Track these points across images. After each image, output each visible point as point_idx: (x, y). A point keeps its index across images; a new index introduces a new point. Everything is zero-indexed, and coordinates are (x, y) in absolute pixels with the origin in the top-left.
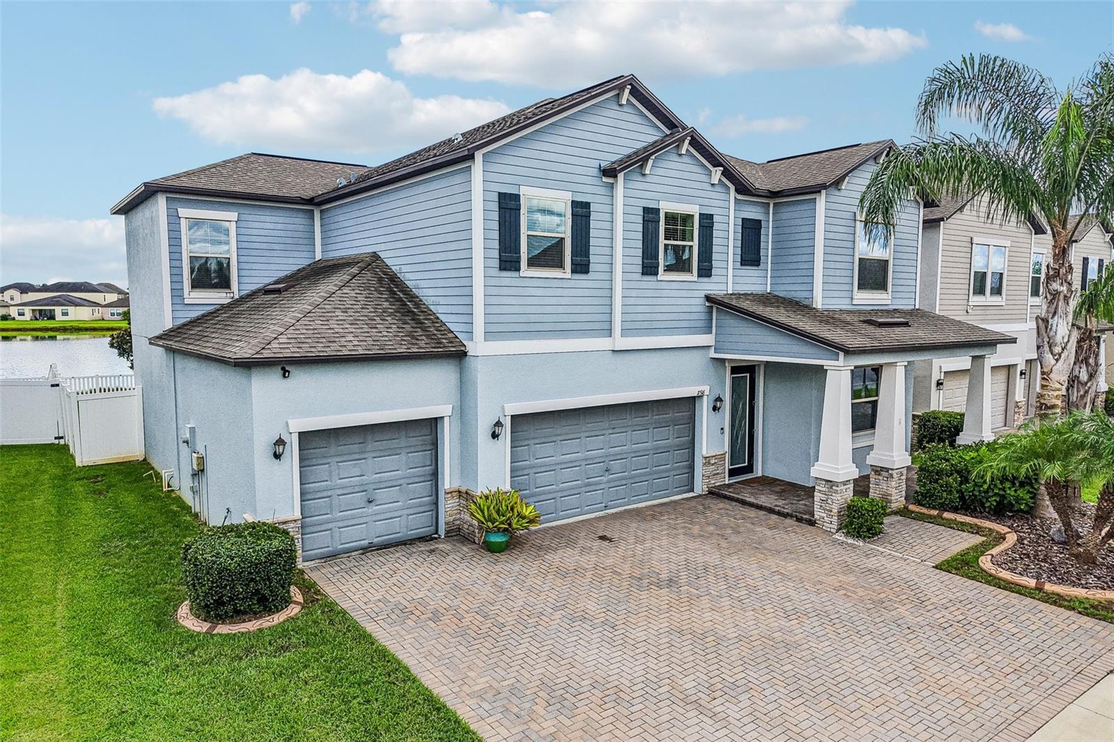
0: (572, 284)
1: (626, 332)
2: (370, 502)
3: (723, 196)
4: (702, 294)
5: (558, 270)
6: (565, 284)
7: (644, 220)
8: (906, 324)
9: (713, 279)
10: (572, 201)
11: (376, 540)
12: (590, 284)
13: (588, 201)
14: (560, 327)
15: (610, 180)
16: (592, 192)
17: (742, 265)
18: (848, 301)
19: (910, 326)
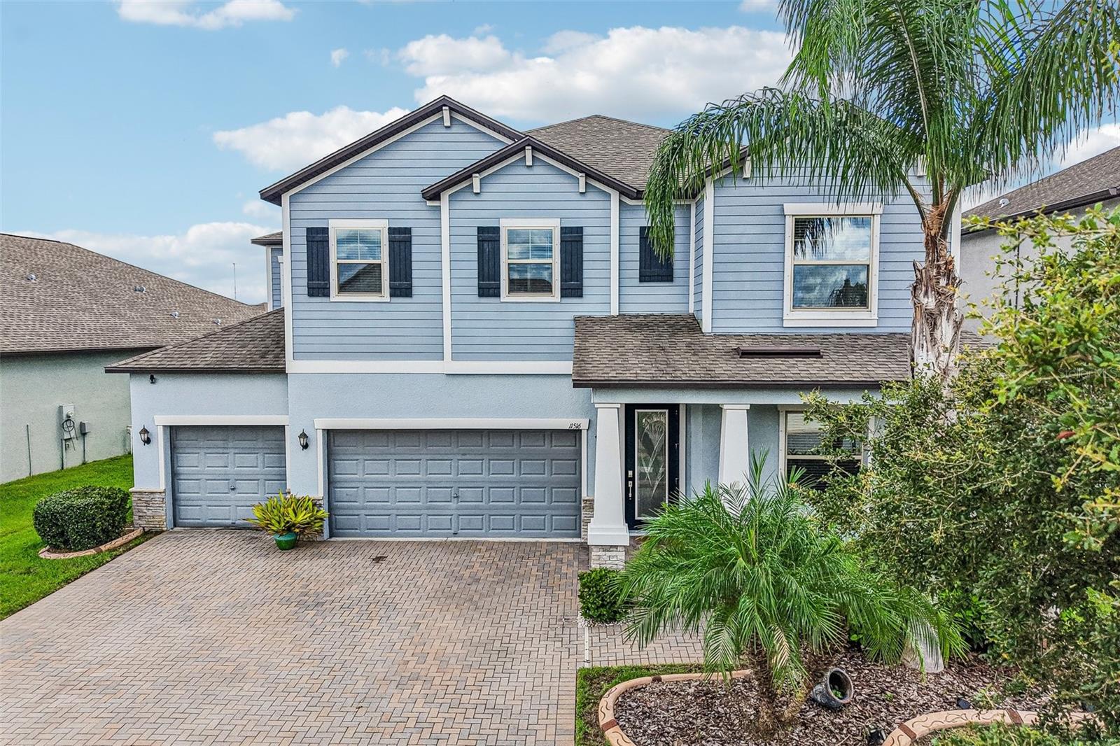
0: (392, 307)
1: (456, 356)
2: (233, 489)
3: (601, 205)
4: (571, 316)
5: (375, 294)
6: (384, 307)
7: (478, 241)
8: (816, 354)
9: (585, 299)
10: (389, 228)
11: (238, 522)
12: (414, 307)
13: (409, 226)
14: (379, 348)
15: (435, 203)
16: (413, 215)
17: (641, 281)
18: (776, 323)
19: (822, 358)
